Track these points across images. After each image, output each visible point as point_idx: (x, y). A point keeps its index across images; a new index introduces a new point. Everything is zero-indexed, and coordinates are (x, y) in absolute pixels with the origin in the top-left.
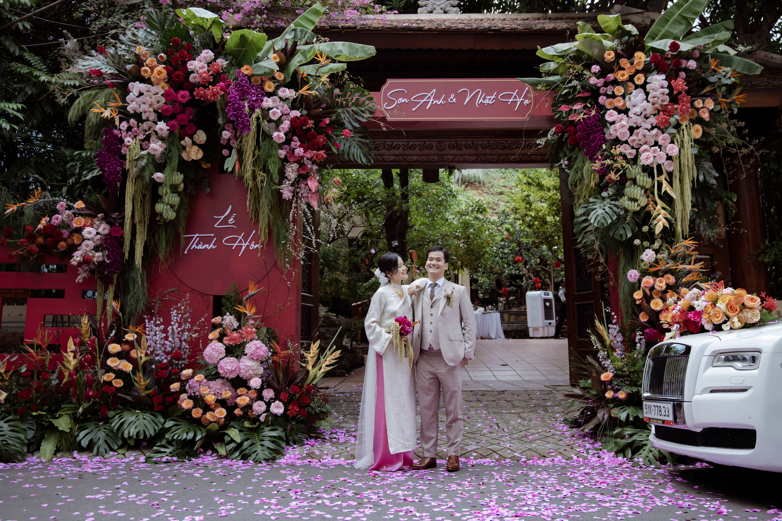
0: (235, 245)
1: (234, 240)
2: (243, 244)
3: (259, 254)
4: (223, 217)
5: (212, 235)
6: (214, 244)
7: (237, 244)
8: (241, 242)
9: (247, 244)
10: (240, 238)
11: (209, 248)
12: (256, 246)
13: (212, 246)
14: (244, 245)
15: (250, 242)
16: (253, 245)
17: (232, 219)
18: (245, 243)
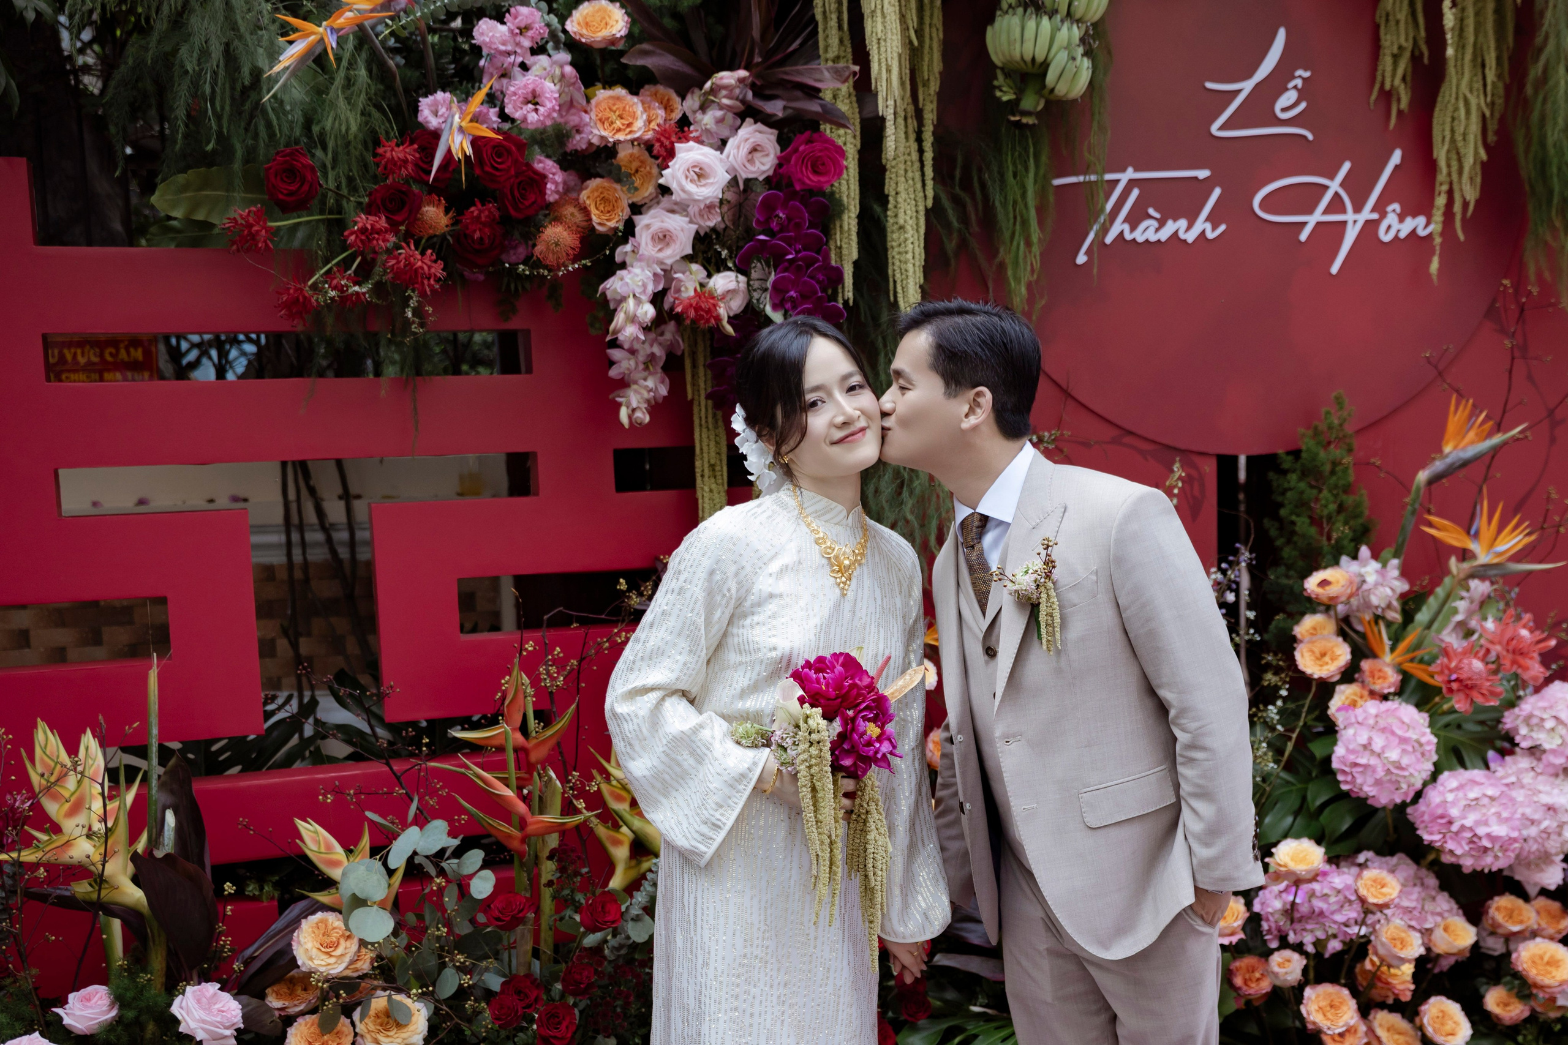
0: (1312, 220)
1: (1305, 199)
2: (1349, 216)
3: (1435, 265)
4: (1247, 86)
5: (1203, 174)
6: (1214, 219)
7: (1318, 216)
8: (1337, 205)
9: (1367, 214)
10: (1334, 185)
11: (1190, 237)
12: (1409, 225)
13: (1201, 224)
14: (1354, 222)
15: (1380, 208)
16: (1391, 219)
17: (1289, 97)
18: (1358, 209)
